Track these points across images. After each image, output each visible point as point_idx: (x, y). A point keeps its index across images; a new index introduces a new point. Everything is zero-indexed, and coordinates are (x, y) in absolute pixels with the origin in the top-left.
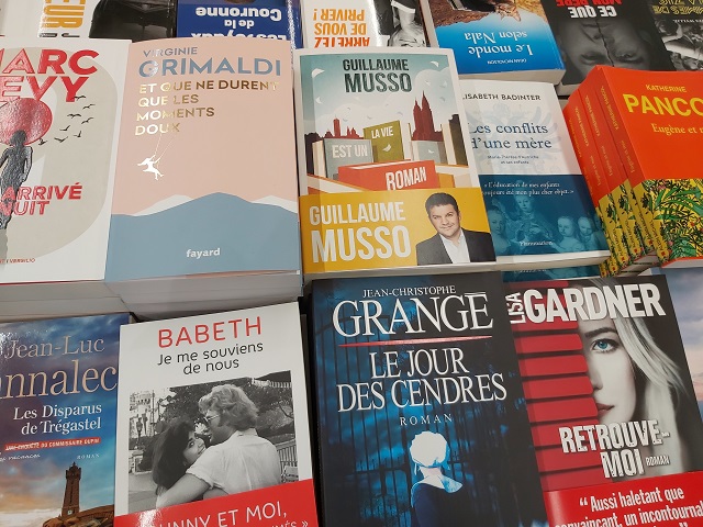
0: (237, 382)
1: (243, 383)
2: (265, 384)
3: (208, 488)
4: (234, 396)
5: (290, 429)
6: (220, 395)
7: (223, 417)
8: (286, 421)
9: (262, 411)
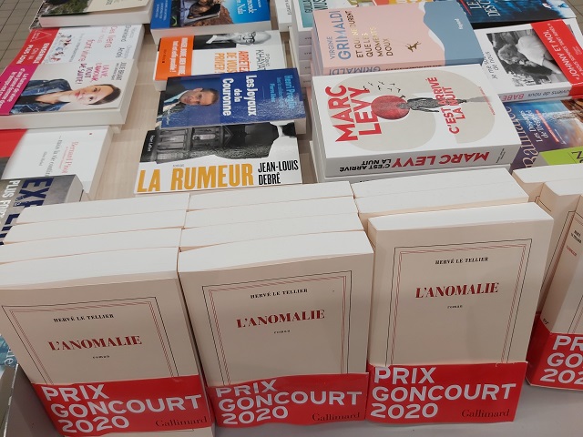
0: (497, 52)
1: (496, 50)
2: (494, 42)
3: (545, 59)
4: (503, 52)
5: (512, 33)
6: (505, 57)
7: (514, 56)
8: (509, 34)
9: (507, 43)
